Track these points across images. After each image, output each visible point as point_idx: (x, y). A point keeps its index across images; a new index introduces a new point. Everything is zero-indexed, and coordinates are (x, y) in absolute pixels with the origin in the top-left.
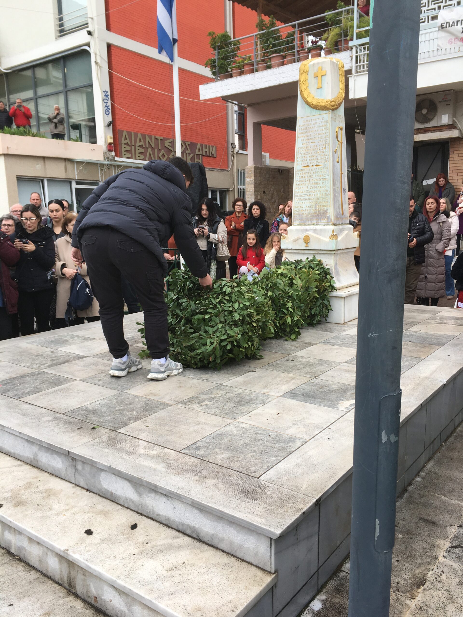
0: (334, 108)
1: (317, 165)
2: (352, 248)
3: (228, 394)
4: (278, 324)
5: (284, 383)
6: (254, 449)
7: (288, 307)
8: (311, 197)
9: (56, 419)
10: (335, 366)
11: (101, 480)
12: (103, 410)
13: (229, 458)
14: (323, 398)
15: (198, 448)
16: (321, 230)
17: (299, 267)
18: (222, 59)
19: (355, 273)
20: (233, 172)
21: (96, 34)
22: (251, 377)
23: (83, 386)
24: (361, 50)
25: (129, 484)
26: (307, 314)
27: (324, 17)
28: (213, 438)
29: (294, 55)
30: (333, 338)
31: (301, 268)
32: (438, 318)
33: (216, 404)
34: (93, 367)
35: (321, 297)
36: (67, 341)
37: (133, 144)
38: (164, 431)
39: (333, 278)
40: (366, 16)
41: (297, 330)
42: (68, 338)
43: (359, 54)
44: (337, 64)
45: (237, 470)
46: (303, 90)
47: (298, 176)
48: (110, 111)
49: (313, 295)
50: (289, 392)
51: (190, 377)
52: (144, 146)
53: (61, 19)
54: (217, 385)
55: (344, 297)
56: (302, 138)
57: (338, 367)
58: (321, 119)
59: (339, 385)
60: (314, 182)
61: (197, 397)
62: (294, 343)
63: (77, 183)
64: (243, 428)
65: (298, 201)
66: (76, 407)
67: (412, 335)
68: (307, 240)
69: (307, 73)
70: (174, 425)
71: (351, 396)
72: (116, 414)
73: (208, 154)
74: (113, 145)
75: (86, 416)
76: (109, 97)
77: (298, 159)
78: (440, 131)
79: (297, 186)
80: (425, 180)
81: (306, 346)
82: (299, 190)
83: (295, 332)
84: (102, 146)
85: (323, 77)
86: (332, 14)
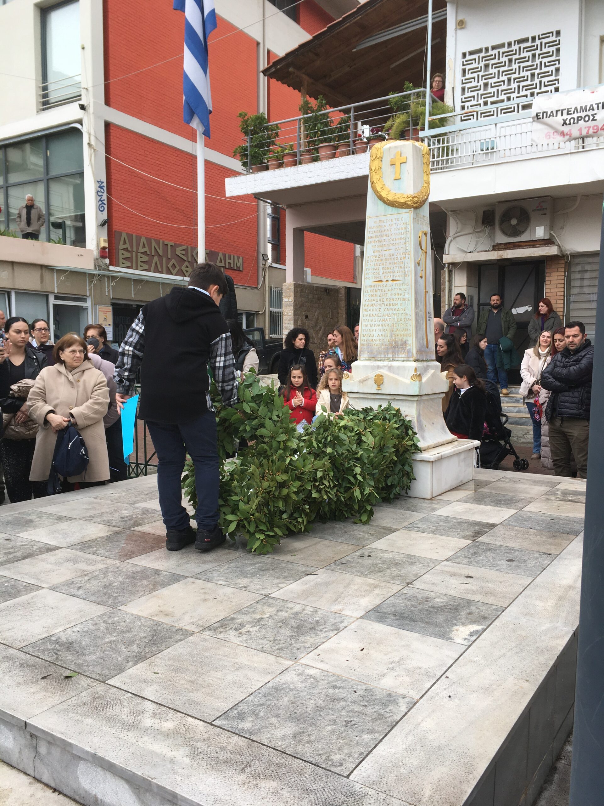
0: (416, 205)
1: (393, 280)
2: (439, 393)
3: (280, 613)
4: (343, 499)
5: (363, 593)
6: (334, 718)
7: (356, 474)
8: (384, 322)
9: (8, 658)
10: (433, 566)
11: (79, 773)
12: (84, 643)
13: (295, 737)
14: (427, 620)
15: (241, 717)
16: (399, 367)
17: (369, 418)
18: (256, 146)
19: (444, 427)
20: (264, 290)
21: (91, 110)
22: (312, 583)
23: (52, 598)
24: (434, 144)
25: (126, 786)
26: (382, 485)
27: (387, 100)
28: (265, 695)
29: (349, 146)
30: (421, 520)
31: (371, 419)
32: (559, 492)
33: (264, 631)
34: (70, 565)
35: (400, 461)
36: (31, 521)
37: (135, 250)
38: (183, 682)
39: (416, 434)
40: (440, 102)
41: (369, 508)
42: (33, 517)
43: (431, 147)
44: (420, 149)
45: (311, 759)
46: (375, 182)
47: (367, 294)
48: (106, 206)
49: (389, 457)
50: (373, 609)
51: (220, 582)
52: (148, 253)
53: (45, 88)
54: (262, 597)
55: (432, 462)
56: (374, 244)
57: (438, 567)
58: (399, 219)
59: (445, 598)
60: (388, 303)
61: (233, 619)
62: (365, 528)
63: (57, 298)
64: (311, 676)
65: (367, 328)
66: (41, 637)
67: (530, 518)
68: (379, 381)
69: (381, 159)
70: (199, 670)
71: (467, 618)
72: (105, 650)
73: (232, 266)
74: (107, 250)
75: (56, 654)
76: (105, 188)
77: (368, 271)
78: (534, 246)
79: (366, 308)
80: (515, 308)
81: (384, 533)
82: (368, 313)
83: (366, 510)
84: (92, 251)
85: (402, 165)
86: (398, 96)
